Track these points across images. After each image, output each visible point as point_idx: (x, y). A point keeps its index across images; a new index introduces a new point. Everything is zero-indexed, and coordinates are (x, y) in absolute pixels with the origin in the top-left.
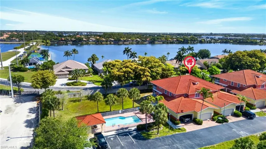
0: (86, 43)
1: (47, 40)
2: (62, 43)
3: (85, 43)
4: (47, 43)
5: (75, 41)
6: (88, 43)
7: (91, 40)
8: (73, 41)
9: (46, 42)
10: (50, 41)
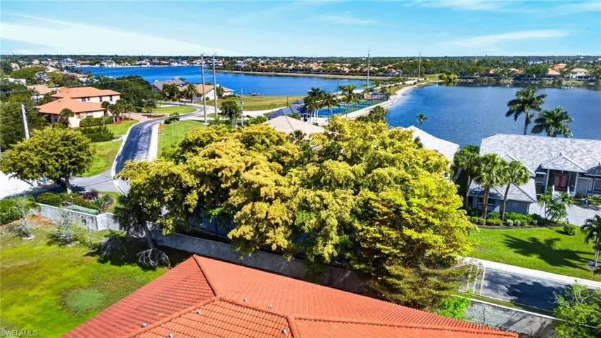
0: (554, 83)
1: (450, 74)
2: (485, 81)
3: (551, 82)
4: (450, 80)
5: (522, 76)
6: (560, 83)
7: (574, 76)
8: (518, 78)
9: (448, 78)
10: (456, 77)
